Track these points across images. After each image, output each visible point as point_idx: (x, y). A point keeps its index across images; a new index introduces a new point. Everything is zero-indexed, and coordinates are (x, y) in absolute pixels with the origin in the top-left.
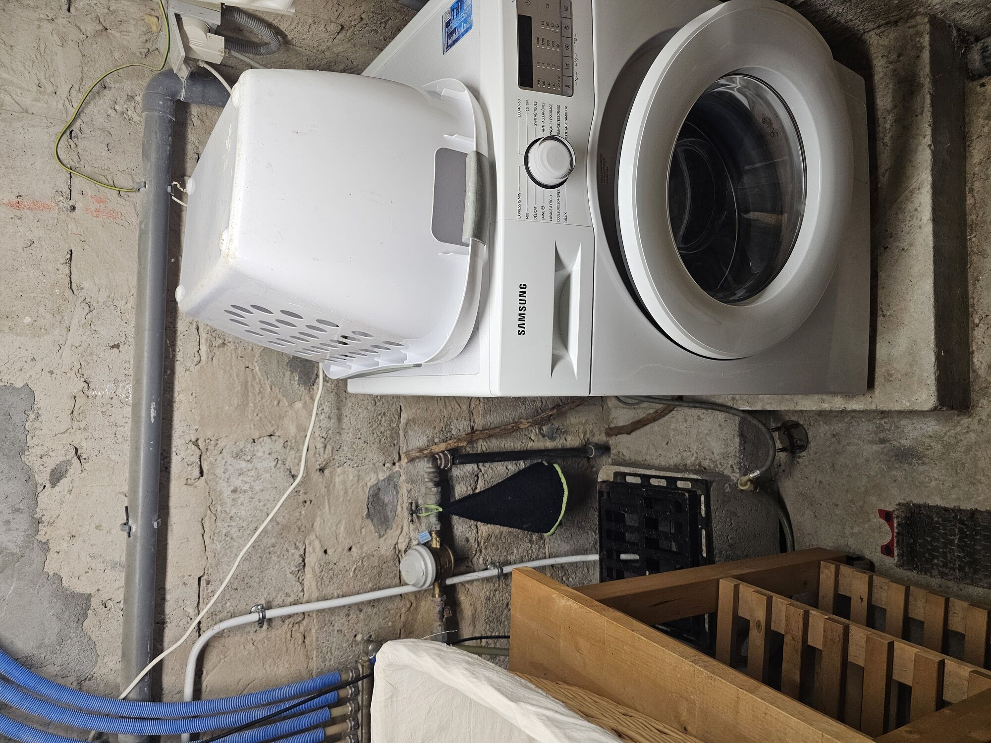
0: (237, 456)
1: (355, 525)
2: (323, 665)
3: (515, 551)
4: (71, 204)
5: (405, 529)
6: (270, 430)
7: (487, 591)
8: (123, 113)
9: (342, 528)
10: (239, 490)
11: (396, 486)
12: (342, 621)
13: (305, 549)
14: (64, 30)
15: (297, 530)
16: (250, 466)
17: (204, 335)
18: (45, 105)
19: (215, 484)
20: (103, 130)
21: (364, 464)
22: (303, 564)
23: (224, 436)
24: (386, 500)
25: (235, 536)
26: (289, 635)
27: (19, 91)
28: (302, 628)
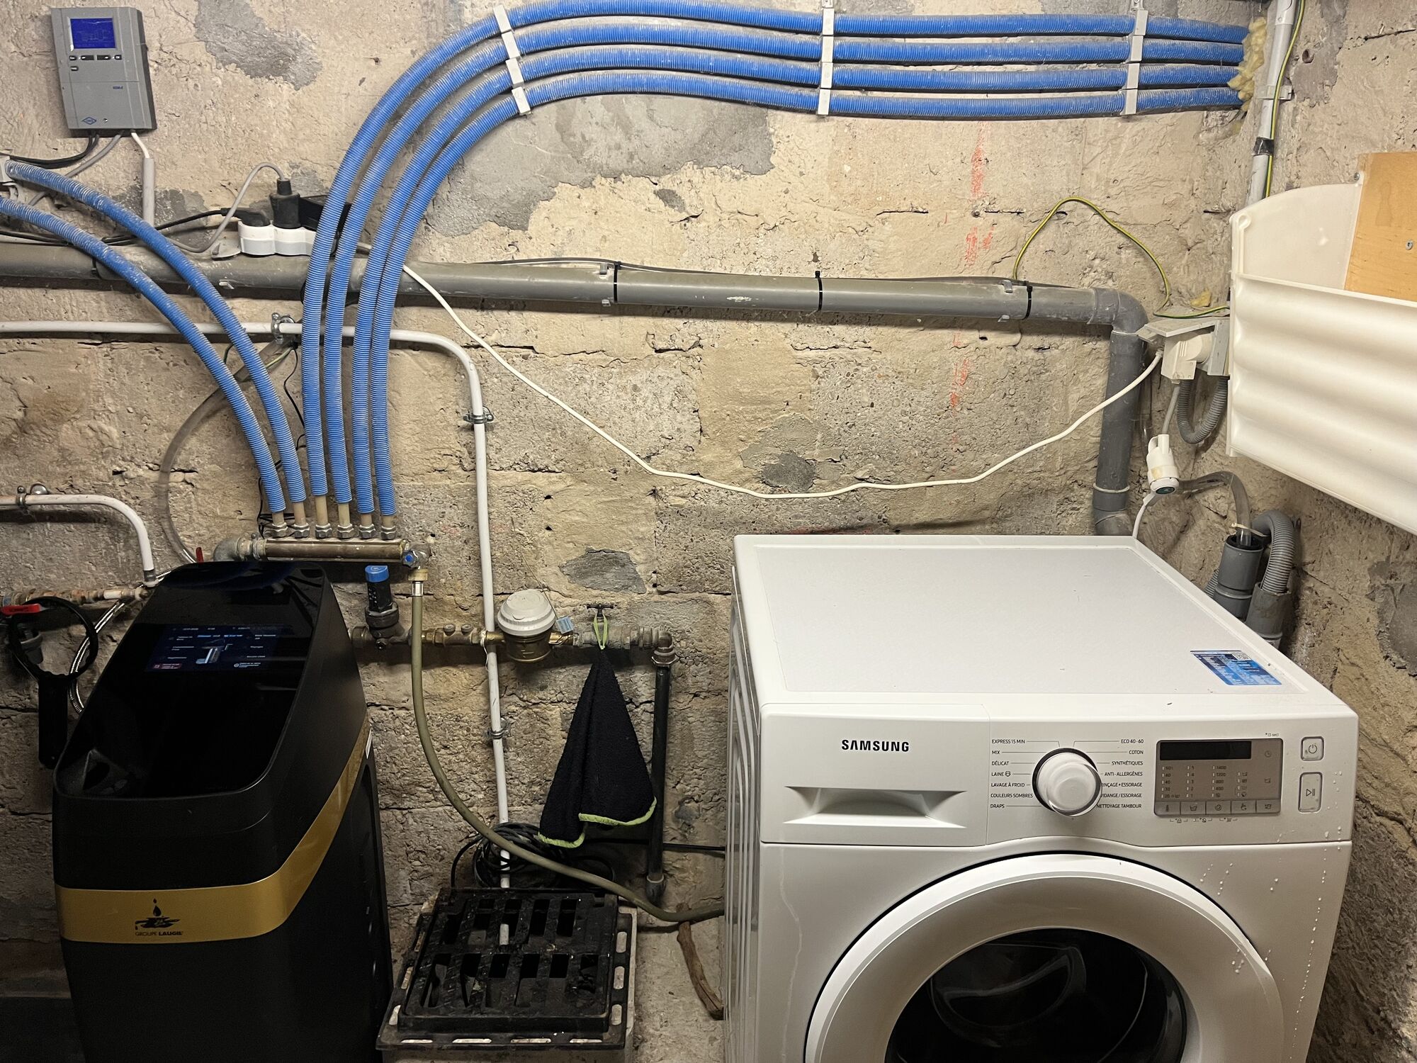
0: (679, 392)
1: (580, 534)
2: (402, 494)
3: (519, 759)
4: (981, 212)
5: (568, 601)
6: (708, 431)
7: (470, 717)
8: (1091, 267)
9: (577, 518)
10: (637, 394)
11: (626, 587)
12: (455, 518)
13: (554, 472)
14: (1183, 206)
15: (581, 462)
16: (665, 406)
17: (828, 354)
18: (1093, 186)
19: (645, 365)
20: (1070, 245)
21: (658, 545)
22: (536, 469)
23: (704, 377)
24: (608, 575)
25: (580, 388)
26: (448, 452)
27: (1107, 161)
28: (453, 468)
